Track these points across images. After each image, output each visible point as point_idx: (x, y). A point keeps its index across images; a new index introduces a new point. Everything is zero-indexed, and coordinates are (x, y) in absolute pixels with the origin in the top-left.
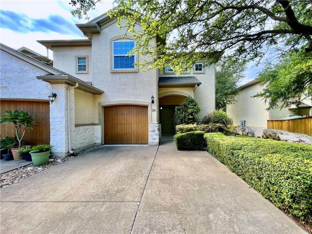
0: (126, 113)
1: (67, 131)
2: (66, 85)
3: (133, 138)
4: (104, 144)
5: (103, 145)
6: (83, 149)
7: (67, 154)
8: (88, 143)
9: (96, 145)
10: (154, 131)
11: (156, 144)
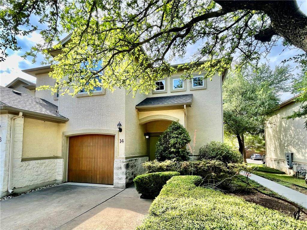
0: (91, 144)
1: (7, 166)
2: (11, 116)
3: (98, 177)
4: (67, 181)
5: (65, 182)
6: (33, 187)
7: (5, 194)
8: (44, 180)
9: (57, 182)
10: (120, 168)
11: (122, 185)
